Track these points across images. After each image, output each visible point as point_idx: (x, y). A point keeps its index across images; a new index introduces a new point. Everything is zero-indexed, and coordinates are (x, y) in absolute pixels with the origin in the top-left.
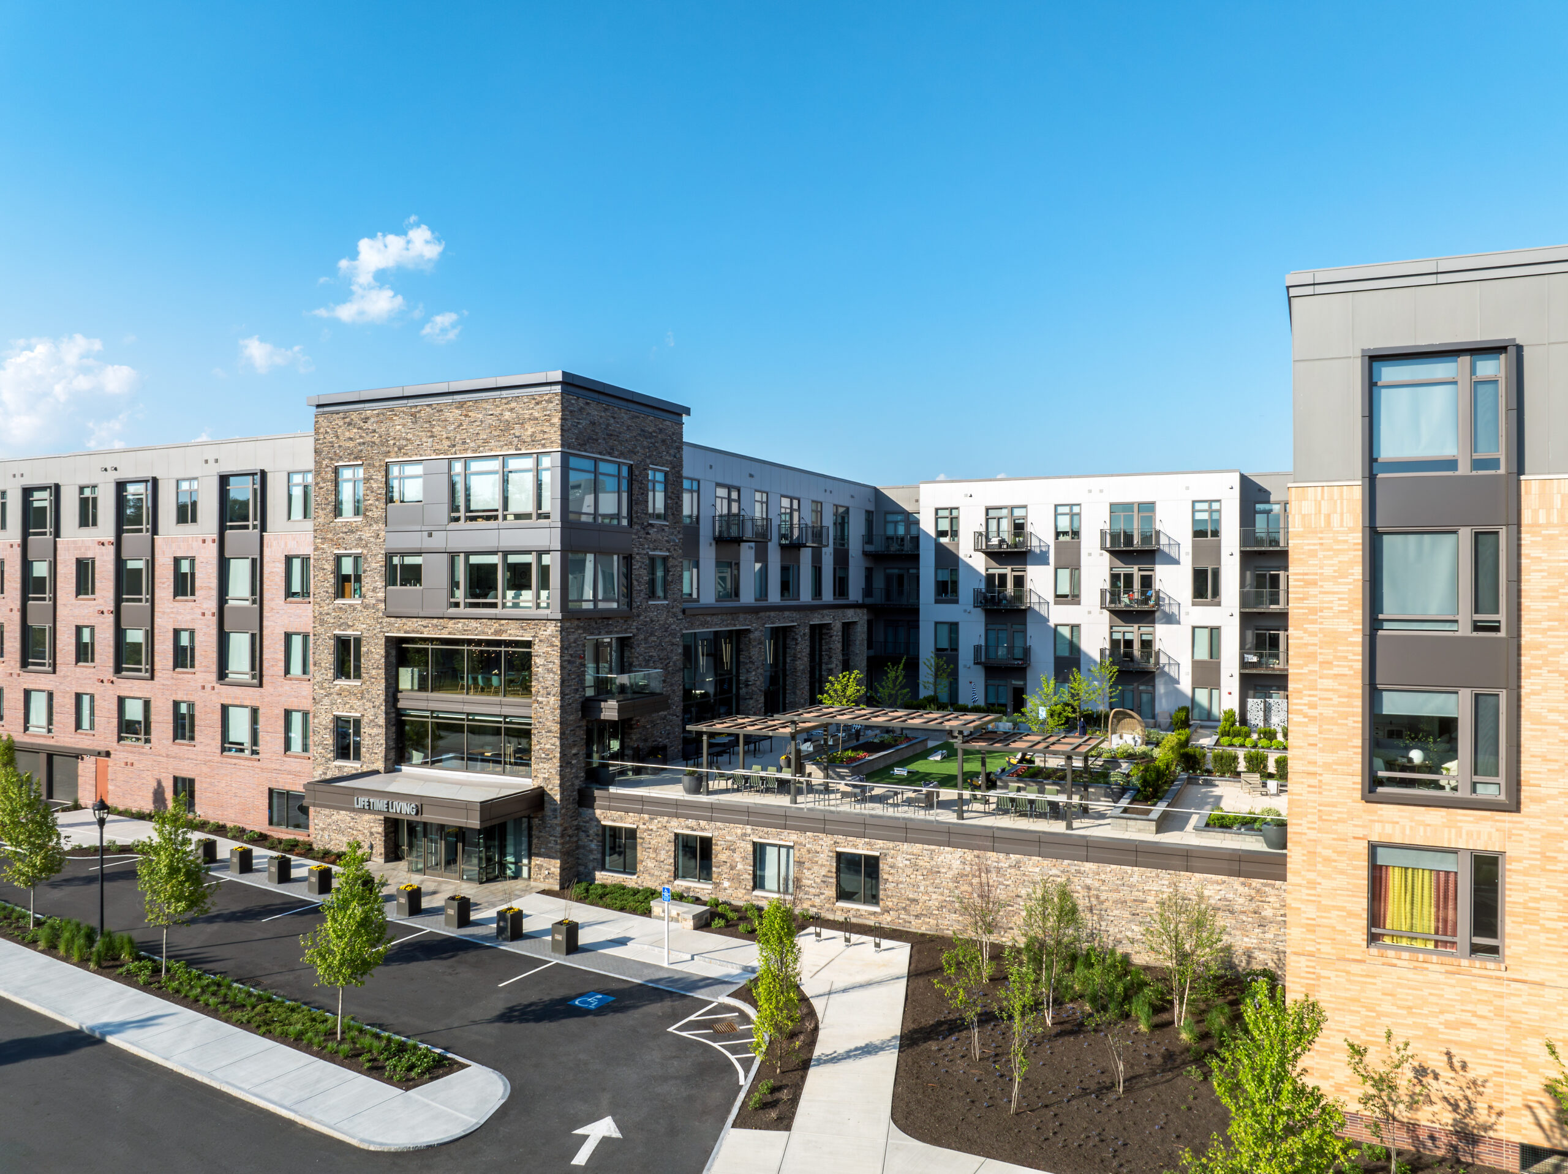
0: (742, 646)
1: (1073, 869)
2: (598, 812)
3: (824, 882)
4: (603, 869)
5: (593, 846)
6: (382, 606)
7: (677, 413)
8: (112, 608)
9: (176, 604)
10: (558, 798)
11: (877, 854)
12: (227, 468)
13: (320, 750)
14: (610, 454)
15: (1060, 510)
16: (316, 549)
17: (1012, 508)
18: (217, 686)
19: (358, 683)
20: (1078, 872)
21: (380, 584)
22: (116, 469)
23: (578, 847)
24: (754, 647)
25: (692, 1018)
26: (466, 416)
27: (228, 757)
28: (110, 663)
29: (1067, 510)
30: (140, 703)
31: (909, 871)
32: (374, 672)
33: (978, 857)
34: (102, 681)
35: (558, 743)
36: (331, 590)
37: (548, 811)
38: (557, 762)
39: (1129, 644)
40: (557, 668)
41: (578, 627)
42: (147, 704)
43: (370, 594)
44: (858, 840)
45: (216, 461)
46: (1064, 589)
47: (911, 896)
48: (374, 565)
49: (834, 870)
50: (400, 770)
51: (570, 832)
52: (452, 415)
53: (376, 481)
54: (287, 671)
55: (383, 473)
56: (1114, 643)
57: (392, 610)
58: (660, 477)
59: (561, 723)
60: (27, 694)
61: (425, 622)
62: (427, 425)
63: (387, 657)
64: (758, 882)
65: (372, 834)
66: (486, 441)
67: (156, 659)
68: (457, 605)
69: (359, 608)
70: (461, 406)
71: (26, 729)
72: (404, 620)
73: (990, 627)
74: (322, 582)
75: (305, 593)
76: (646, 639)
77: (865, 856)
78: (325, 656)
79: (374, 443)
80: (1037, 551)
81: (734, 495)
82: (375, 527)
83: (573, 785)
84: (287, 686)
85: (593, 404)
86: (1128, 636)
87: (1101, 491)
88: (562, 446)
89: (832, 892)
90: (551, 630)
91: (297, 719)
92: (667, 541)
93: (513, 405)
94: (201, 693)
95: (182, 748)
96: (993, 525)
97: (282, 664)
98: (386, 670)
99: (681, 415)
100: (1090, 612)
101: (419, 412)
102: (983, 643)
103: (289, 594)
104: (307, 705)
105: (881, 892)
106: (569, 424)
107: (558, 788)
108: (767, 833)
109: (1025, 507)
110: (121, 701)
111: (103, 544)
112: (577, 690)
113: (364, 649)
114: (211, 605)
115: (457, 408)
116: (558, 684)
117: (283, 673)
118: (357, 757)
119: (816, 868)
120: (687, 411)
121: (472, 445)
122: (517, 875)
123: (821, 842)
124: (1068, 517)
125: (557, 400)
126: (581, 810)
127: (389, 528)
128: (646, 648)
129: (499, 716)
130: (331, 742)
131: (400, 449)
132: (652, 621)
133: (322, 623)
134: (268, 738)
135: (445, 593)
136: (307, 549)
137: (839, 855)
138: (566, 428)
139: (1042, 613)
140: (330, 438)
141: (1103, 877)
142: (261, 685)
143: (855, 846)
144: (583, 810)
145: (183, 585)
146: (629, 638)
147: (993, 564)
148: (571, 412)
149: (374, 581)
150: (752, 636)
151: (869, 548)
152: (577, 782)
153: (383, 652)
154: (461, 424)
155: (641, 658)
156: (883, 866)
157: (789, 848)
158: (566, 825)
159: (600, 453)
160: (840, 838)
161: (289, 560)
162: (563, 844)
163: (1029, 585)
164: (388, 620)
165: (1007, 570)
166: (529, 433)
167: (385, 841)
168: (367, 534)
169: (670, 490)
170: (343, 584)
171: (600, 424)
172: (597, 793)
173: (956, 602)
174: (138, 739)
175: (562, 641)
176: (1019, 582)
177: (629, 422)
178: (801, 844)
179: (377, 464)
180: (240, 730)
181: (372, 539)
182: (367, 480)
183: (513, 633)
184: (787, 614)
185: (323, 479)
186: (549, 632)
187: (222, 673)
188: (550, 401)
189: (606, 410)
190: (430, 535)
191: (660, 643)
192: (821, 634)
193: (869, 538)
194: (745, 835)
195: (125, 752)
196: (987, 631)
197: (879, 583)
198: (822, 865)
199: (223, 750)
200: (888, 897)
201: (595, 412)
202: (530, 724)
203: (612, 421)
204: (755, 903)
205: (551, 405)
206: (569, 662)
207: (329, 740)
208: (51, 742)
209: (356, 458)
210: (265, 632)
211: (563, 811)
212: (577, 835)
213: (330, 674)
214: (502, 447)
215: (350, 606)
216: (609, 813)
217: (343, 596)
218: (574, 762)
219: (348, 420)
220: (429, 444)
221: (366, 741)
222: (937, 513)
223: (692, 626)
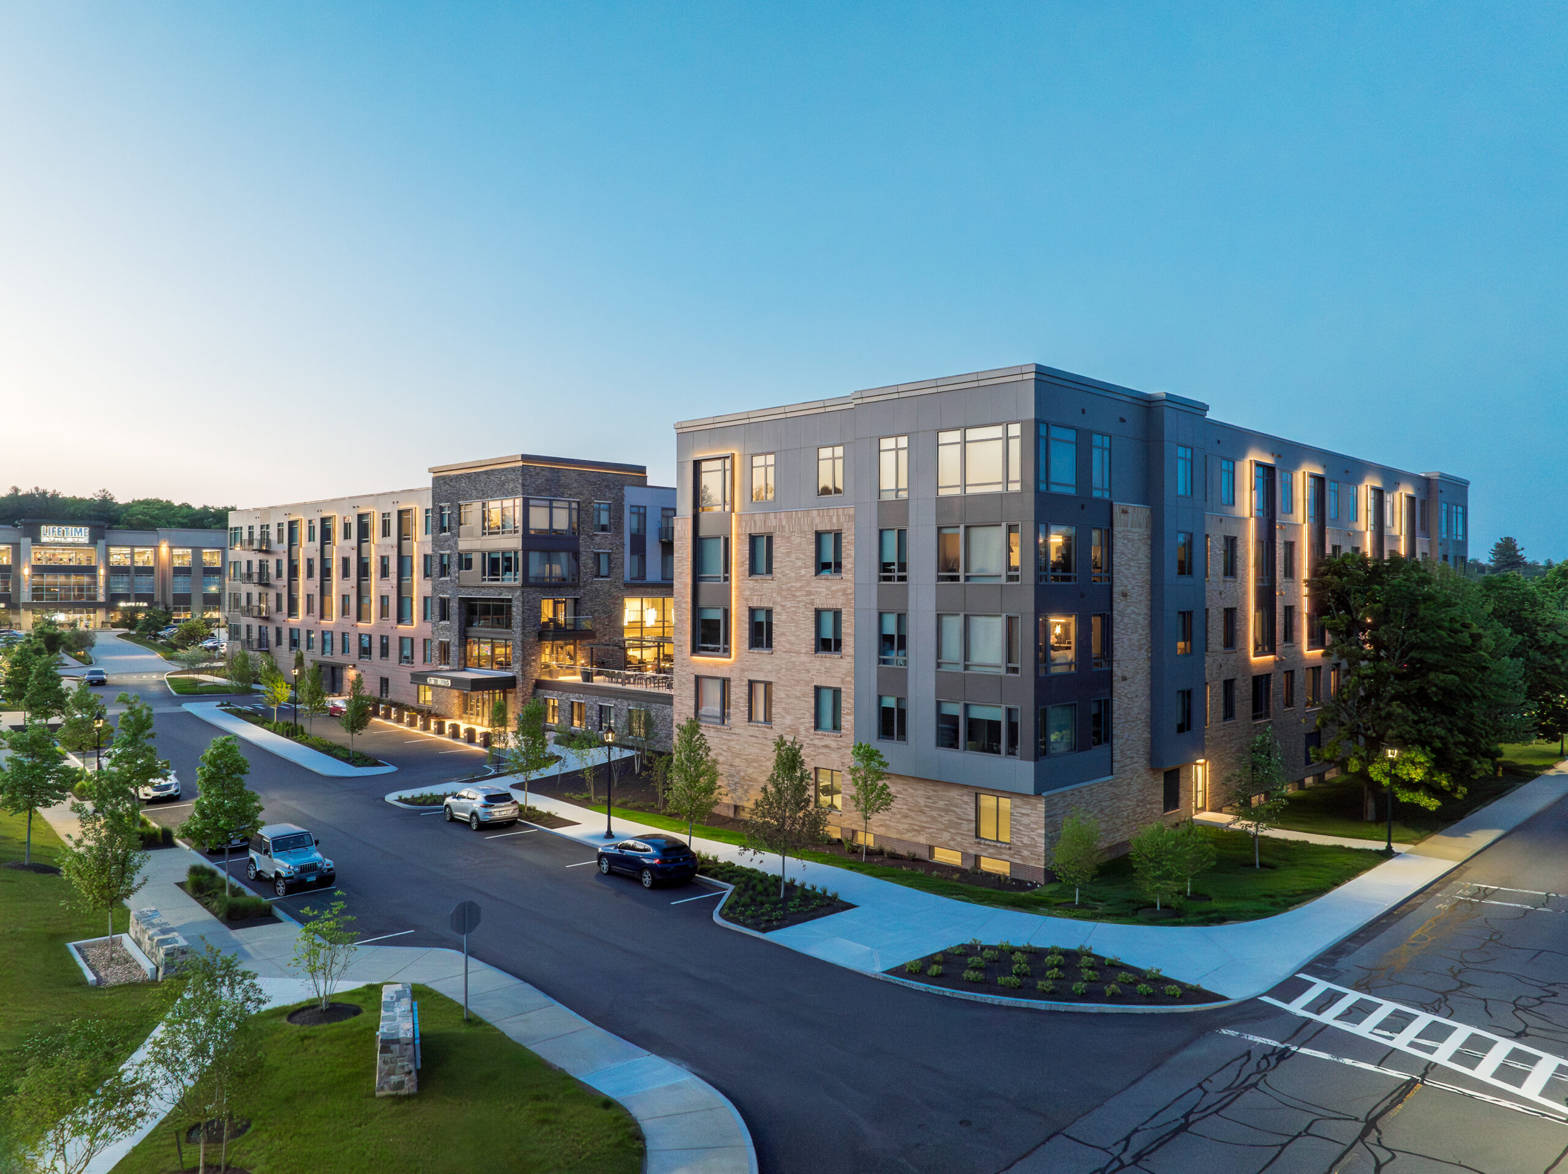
6: (457, 581)
8: (356, 585)
9: (380, 582)
10: (521, 681)
12: (400, 507)
13: (435, 660)
14: (561, 496)
16: (433, 550)
18: (397, 627)
19: (448, 623)
21: (457, 569)
22: (359, 508)
26: (488, 478)
27: (402, 666)
28: (355, 614)
32: (454, 617)
34: (352, 625)
35: (521, 653)
36: (439, 573)
37: (518, 689)
38: (521, 663)
40: (521, 613)
41: (536, 591)
42: (370, 637)
43: (453, 575)
45: (398, 503)
48: (455, 559)
50: (466, 670)
52: (483, 477)
53: (455, 513)
54: (425, 618)
55: (458, 509)
57: (461, 583)
59: (523, 642)
61: (473, 590)
62: (474, 483)
63: (460, 608)
66: (495, 492)
68: (485, 580)
69: (449, 582)
71: (323, 653)
72: (465, 589)
74: (436, 569)
75: (432, 575)
76: (593, 600)
78: (437, 609)
79: (454, 493)
82: (455, 538)
83: (532, 676)
84: (424, 626)
85: (547, 470)
88: (523, 492)
90: (519, 592)
91: (428, 643)
92: (611, 544)
94: (391, 630)
95: (383, 662)
97: (422, 614)
98: (460, 615)
103: (425, 575)
104: (430, 636)
106: (528, 482)
107: (521, 677)
110: (360, 636)
111: (353, 549)
112: (535, 625)
113: (450, 605)
114: (395, 583)
115: (485, 474)
116: (521, 621)
117: (423, 619)
118: (449, 663)
119: (622, 718)
121: (491, 493)
123: (623, 704)
125: (520, 470)
127: (460, 539)
128: (592, 605)
130: (438, 655)
131: (464, 496)
132: (597, 590)
133: (435, 590)
134: (417, 654)
135: (480, 574)
136: (430, 552)
138: (526, 483)
140: (438, 490)
144: (538, 690)
145: (383, 571)
146: (579, 599)
148: (530, 475)
149: (454, 568)
153: (458, 606)
155: (587, 610)
159: (554, 497)
161: (425, 557)
164: (460, 589)
168: (452, 543)
169: (612, 514)
170: (444, 570)
171: (553, 480)
174: (367, 657)
175: (523, 598)
178: (616, 705)
179: (456, 504)
181: (454, 545)
182: (452, 513)
183: (505, 594)
185: (435, 512)
186: (518, 594)
187: (399, 620)
188: (518, 470)
189: (557, 473)
190: (475, 543)
191: (604, 603)
194: (596, 701)
195: (363, 665)
198: (624, 717)
199: (400, 661)
201: (549, 473)
203: (562, 478)
206: (529, 609)
207: (436, 653)
208: (332, 661)
209: (448, 502)
211: (524, 689)
213: (439, 618)
215: (446, 581)
217: (444, 576)
218: (533, 664)
219: (445, 481)
220: (474, 494)
221: (451, 654)
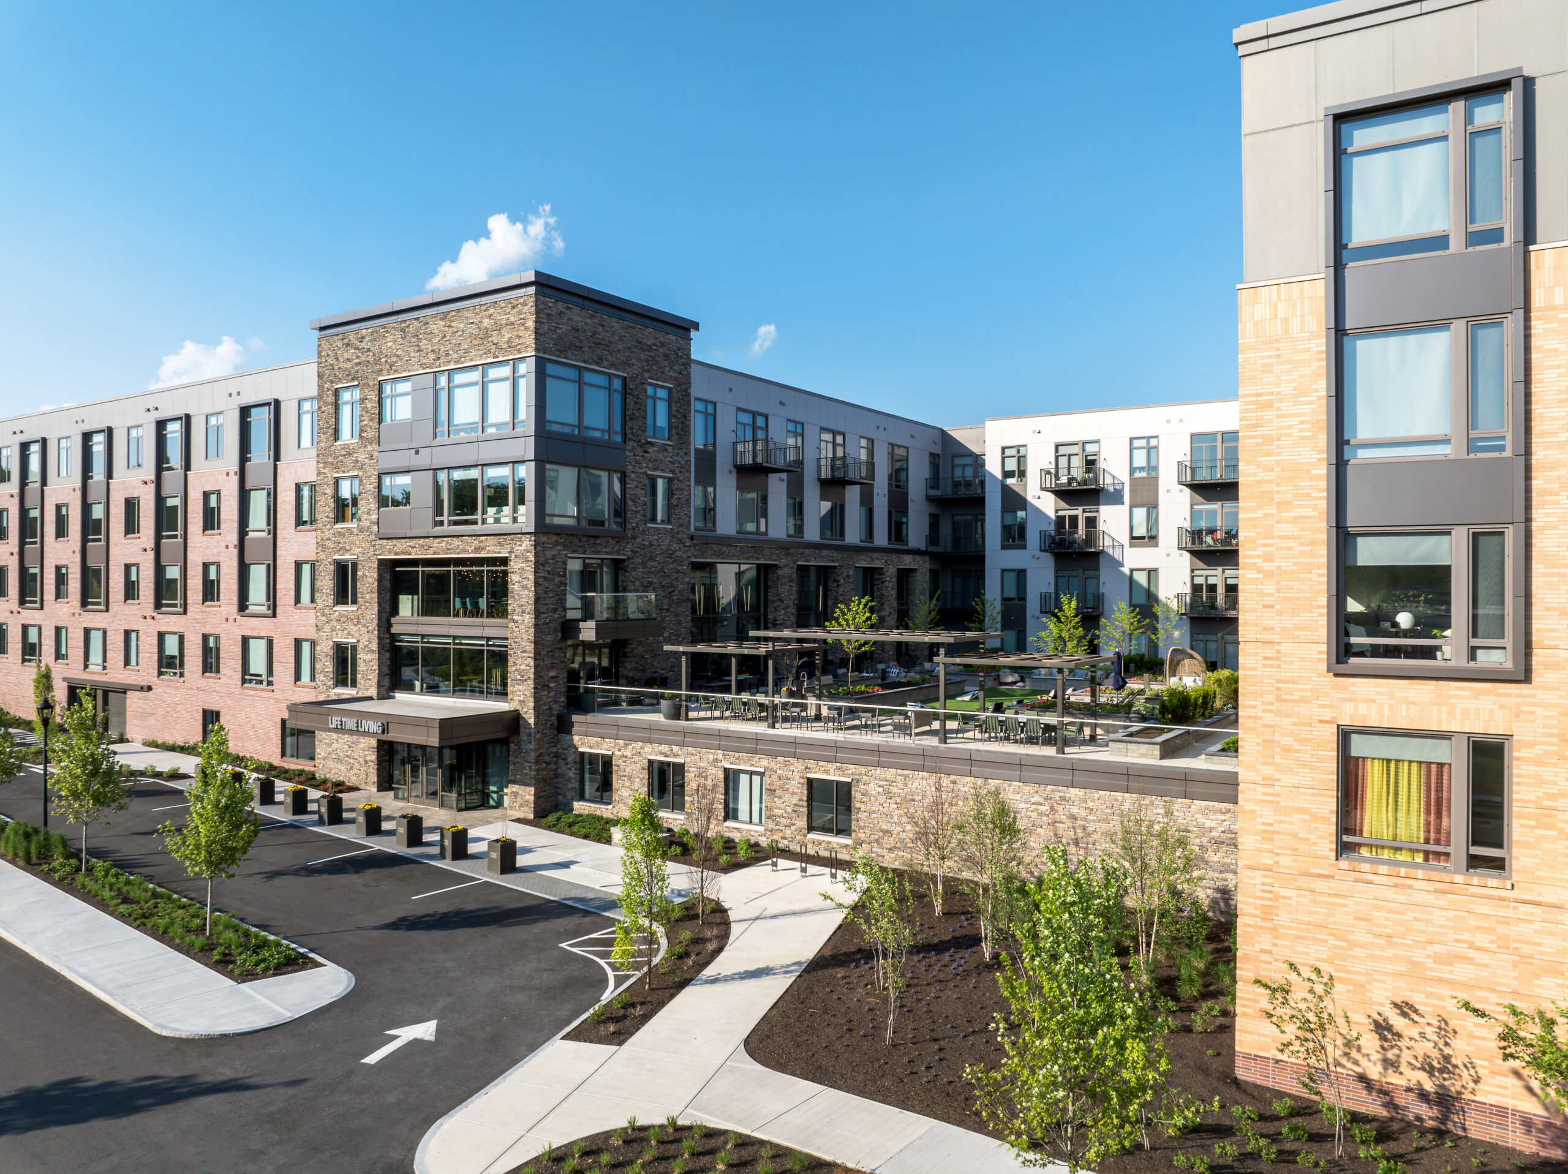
0: (769, 583)
1: (1057, 795)
2: (576, 738)
3: (795, 811)
4: (582, 798)
5: (571, 774)
6: (375, 528)
7: (684, 328)
8: (153, 546)
9: (205, 538)
10: (532, 721)
11: (849, 780)
12: (247, 400)
13: (322, 678)
14: (597, 364)
15: (1136, 443)
16: (319, 474)
17: (1084, 443)
18: (238, 618)
19: (354, 608)
20: (1063, 799)
21: (374, 506)
22: (157, 409)
23: (556, 776)
24: (785, 584)
25: (594, 936)
26: (449, 326)
27: (247, 688)
28: (151, 599)
29: (1143, 443)
30: (176, 637)
31: (882, 799)
32: (368, 596)
33: (954, 782)
34: (145, 618)
35: (532, 664)
36: (331, 515)
37: (523, 736)
38: (531, 684)
39: (1212, 588)
40: (531, 585)
41: (557, 543)
42: (181, 639)
43: (365, 516)
44: (830, 765)
45: (239, 394)
46: (1141, 530)
47: (884, 827)
48: (368, 487)
49: (805, 798)
50: (394, 697)
51: (547, 759)
52: (437, 326)
53: (370, 400)
54: (298, 600)
55: (377, 392)
56: (1196, 588)
57: (385, 532)
58: (662, 393)
59: (535, 643)
60: (87, 632)
61: (412, 543)
62: (414, 340)
63: (380, 580)
64: (730, 813)
65: (366, 762)
66: (467, 351)
67: (189, 593)
68: (441, 523)
69: (355, 531)
70: (444, 316)
71: (86, 667)
72: (394, 541)
73: (1060, 573)
75: (313, 521)
76: (643, 564)
77: (838, 782)
78: (327, 582)
79: (368, 362)
80: (1111, 489)
81: (760, 421)
82: (369, 448)
83: (550, 709)
84: (297, 615)
85: (576, 309)
86: (1211, 581)
87: (1181, 421)
88: (537, 350)
89: (802, 823)
90: (526, 544)
91: (306, 647)
92: (673, 463)
93: (492, 311)
94: (225, 625)
95: (210, 681)
96: (1063, 462)
97: (292, 593)
98: (379, 593)
99: (688, 330)
100: (1168, 555)
101: (408, 326)
102: (1052, 590)
103: (299, 522)
104: (312, 633)
105: (853, 823)
106: (546, 327)
107: (532, 711)
108: (738, 758)
109: (1097, 442)
110: (161, 636)
111: (146, 483)
112: (556, 610)
113: (359, 573)
114: (233, 538)
115: (441, 319)
116: (532, 601)
117: (293, 602)
118: (354, 684)
119: (787, 796)
120: (696, 326)
121: (455, 356)
122: (499, 804)
123: (792, 768)
124: (1144, 451)
125: (531, 302)
126: (560, 736)
127: (382, 448)
128: (643, 573)
129: (481, 638)
130: (331, 669)
131: (391, 367)
132: (651, 545)
133: (324, 548)
134: (281, 668)
135: (430, 512)
136: (312, 477)
137: (810, 782)
138: (541, 331)
139: (1116, 556)
140: (331, 361)
141: (1090, 804)
142: (274, 615)
143: (827, 772)
144: (563, 736)
145: (211, 520)
146: (623, 560)
147: (1064, 505)
148: (548, 315)
149: (368, 505)
150: (780, 572)
151: (933, 492)
152: (556, 707)
153: (375, 575)
154: (445, 336)
155: (637, 583)
156: (856, 794)
157: (762, 774)
158: (541, 751)
159: (585, 362)
160: (811, 763)
161: (298, 488)
162: (537, 770)
163: (1102, 526)
164: (380, 542)
165: (1078, 511)
166: (506, 339)
167: (378, 770)
168: (362, 456)
169: (674, 408)
170: (342, 509)
171: (585, 331)
172: (575, 718)
173: (1024, 547)
174: (175, 674)
175: (536, 556)
176: (1091, 522)
177: (622, 332)
178: (772, 770)
179: (371, 383)
180: (258, 665)
181: (367, 461)
182: (362, 400)
183: (492, 549)
184: (825, 552)
185: (325, 402)
186: (524, 547)
187: (243, 605)
188: (525, 304)
189: (592, 317)
190: (417, 453)
191: (662, 568)
192: (873, 580)
193: (934, 481)
194: (716, 760)
195: (167, 688)
196: (1056, 578)
197: (946, 530)
198: (793, 793)
199: (244, 681)
200: (860, 828)
201: (578, 316)
202: (506, 646)
203: (600, 329)
204: (727, 834)
205: (526, 308)
206: (545, 579)
207: (330, 667)
208: (105, 679)
209: (353, 379)
210: (278, 562)
211: (538, 736)
212: (556, 763)
213: (330, 600)
214: (481, 356)
215: (348, 529)
216: (586, 739)
217: (343, 521)
218: (551, 685)
219: (346, 341)
220: (416, 359)
221: (361, 667)
222: (1003, 452)
223: (703, 555)
